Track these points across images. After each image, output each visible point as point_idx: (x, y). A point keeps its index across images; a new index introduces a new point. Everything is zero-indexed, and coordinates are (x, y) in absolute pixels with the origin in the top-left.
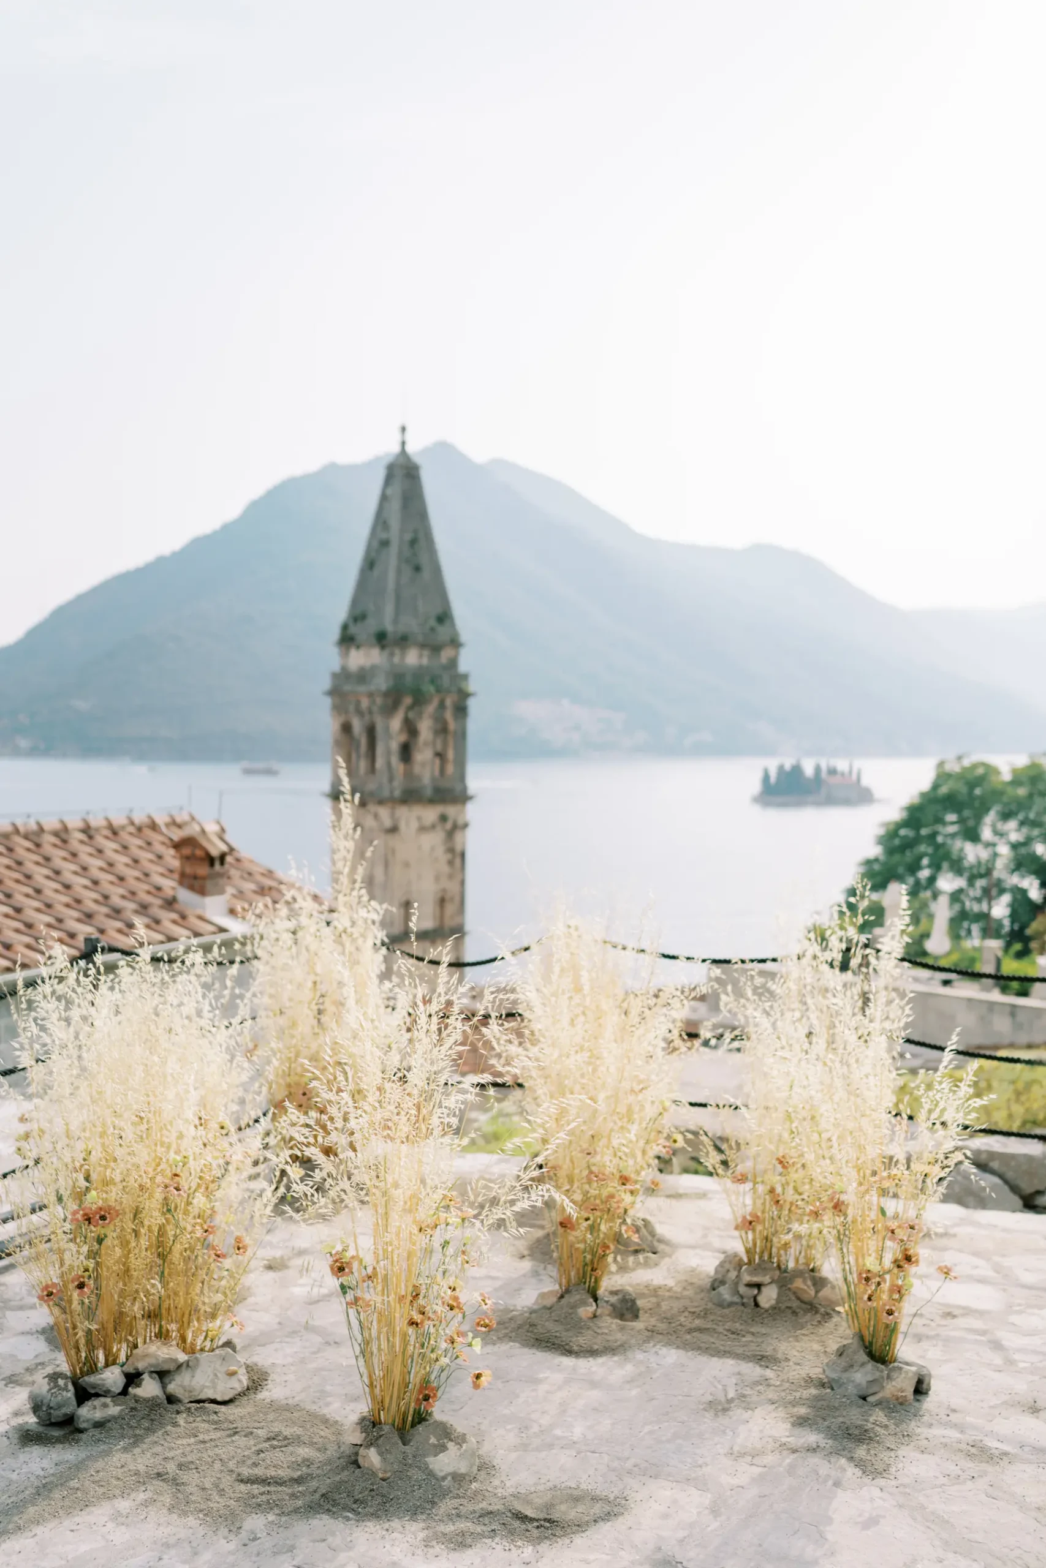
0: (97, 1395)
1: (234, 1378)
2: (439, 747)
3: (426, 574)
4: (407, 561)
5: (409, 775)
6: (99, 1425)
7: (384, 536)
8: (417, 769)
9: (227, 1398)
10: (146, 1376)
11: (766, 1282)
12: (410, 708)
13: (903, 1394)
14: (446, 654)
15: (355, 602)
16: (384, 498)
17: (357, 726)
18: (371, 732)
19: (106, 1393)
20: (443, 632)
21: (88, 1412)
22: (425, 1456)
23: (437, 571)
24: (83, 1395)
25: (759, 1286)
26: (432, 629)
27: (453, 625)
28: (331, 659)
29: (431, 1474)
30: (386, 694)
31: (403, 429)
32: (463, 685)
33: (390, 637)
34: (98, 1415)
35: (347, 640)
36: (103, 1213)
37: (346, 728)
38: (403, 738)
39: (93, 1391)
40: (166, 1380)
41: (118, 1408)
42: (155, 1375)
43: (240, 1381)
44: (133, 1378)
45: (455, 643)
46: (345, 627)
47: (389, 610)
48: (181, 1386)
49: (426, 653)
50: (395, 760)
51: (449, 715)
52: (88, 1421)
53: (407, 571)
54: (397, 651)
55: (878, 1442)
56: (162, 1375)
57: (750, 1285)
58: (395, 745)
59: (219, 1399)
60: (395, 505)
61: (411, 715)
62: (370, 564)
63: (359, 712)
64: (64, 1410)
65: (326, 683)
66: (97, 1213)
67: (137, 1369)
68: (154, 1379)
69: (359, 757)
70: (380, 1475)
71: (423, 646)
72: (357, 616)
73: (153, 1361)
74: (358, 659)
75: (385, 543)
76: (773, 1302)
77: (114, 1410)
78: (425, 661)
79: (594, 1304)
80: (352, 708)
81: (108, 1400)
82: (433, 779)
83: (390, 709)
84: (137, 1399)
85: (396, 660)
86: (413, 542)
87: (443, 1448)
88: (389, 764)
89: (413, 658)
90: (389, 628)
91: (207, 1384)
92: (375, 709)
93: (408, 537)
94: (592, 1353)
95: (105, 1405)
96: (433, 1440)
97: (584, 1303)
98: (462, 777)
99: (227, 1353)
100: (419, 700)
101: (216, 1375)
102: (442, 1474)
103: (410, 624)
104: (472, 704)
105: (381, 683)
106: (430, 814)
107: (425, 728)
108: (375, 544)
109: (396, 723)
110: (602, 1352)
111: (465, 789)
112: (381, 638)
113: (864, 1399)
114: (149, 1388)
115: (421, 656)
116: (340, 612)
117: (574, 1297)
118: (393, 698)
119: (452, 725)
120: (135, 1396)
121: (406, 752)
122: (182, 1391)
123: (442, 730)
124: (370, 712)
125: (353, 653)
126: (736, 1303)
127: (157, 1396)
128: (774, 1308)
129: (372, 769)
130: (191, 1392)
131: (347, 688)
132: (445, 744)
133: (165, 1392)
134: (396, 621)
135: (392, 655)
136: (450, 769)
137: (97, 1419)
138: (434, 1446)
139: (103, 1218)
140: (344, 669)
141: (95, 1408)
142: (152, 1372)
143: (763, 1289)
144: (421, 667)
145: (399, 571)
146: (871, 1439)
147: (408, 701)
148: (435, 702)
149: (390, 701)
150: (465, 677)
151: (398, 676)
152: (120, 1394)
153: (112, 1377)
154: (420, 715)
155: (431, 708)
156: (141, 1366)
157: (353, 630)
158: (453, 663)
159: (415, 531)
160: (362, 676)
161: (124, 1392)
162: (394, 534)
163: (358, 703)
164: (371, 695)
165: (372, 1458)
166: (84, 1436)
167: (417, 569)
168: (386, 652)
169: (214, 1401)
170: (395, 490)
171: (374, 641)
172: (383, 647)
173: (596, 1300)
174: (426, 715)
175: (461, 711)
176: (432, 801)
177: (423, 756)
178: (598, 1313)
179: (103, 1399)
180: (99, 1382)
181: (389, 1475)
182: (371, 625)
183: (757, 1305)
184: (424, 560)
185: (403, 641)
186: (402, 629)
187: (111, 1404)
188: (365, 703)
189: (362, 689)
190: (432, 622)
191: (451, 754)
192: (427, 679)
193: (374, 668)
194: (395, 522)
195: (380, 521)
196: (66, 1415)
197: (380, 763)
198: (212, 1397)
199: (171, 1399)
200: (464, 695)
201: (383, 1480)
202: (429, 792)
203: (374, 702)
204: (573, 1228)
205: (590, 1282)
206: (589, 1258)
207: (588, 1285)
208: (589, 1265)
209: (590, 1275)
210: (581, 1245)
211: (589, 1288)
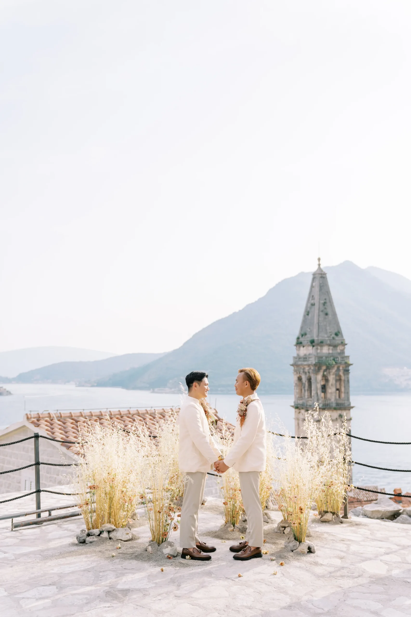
0: (92, 535)
1: (128, 535)
2: (338, 387)
3: (330, 316)
4: (322, 311)
5: (325, 397)
6: (91, 542)
7: (312, 301)
8: (329, 396)
9: (125, 540)
10: (105, 532)
11: (286, 526)
12: (325, 371)
13: (304, 551)
14: (339, 348)
15: (302, 328)
16: (312, 287)
17: (304, 378)
18: (309, 380)
19: (94, 535)
20: (338, 340)
21: (88, 539)
22: (163, 549)
23: (335, 315)
24: (89, 535)
25: (285, 527)
26: (333, 338)
27: (342, 336)
28: (293, 352)
29: (163, 553)
30: (315, 365)
31: (319, 259)
32: (347, 361)
33: (316, 342)
34: (91, 540)
35: (299, 344)
36: (94, 487)
37: (300, 379)
38: (323, 383)
39: (91, 534)
40: (110, 534)
41: (97, 539)
42: (107, 532)
43: (129, 536)
44: (101, 533)
45: (343, 344)
46: (298, 338)
47: (315, 331)
48: (113, 535)
49: (331, 348)
50: (319, 392)
51: (341, 373)
52: (88, 541)
53: (322, 314)
54: (319, 347)
55: (288, 559)
56: (109, 532)
57: (283, 527)
58: (319, 386)
59: (123, 540)
60: (317, 289)
61: (325, 373)
62: (307, 313)
63: (305, 373)
64: (83, 538)
65: (292, 362)
66: (93, 486)
67: (103, 530)
68: (107, 533)
69: (305, 390)
70: (151, 553)
71: (330, 345)
72: (303, 335)
73: (106, 528)
74: (303, 351)
75: (313, 305)
76: (288, 532)
77: (95, 539)
78: (331, 351)
79: (233, 527)
80: (302, 371)
81: (94, 537)
82: (336, 399)
83: (317, 371)
84: (102, 537)
85: (319, 351)
86: (324, 304)
87: (167, 547)
88: (317, 394)
89: (325, 350)
90: (316, 338)
91: (120, 535)
92: (311, 371)
93: (322, 302)
94: (228, 539)
95: (93, 538)
96: (165, 546)
97: (230, 527)
98: (348, 399)
99: (127, 529)
100: (329, 368)
101: (123, 534)
102: (166, 553)
103: (324, 337)
104: (350, 368)
105: (313, 361)
106: (336, 414)
107: (332, 378)
108: (309, 305)
109: (319, 377)
110: (231, 539)
111: (350, 404)
112: (312, 342)
113: (292, 551)
114: (105, 535)
115: (329, 349)
116: (297, 332)
117: (228, 525)
118: (318, 366)
119: (343, 378)
120: (101, 536)
121: (324, 388)
122: (113, 537)
123: (339, 380)
124: (309, 372)
125: (302, 348)
126: (279, 533)
127: (107, 537)
128: (288, 534)
129: (311, 396)
130: (116, 537)
131: (300, 363)
132: (340, 385)
133: (109, 537)
134: (318, 336)
135: (317, 349)
136: (343, 395)
137: (91, 541)
138: (165, 547)
139: (94, 488)
140: (298, 355)
141: (91, 538)
142: (106, 531)
143: (286, 528)
144: (329, 353)
145: (319, 315)
146: (286, 558)
147: (324, 368)
148: (336, 368)
149: (317, 368)
150: (348, 357)
151: (320, 358)
152: (98, 536)
153: (96, 531)
154: (329, 373)
155: (334, 371)
156: (104, 529)
157: (301, 339)
158: (343, 352)
159: (325, 299)
160: (305, 358)
161: (99, 535)
162: (316, 301)
163: (304, 369)
164: (309, 365)
165: (150, 549)
166: (87, 545)
167: (327, 314)
168: (315, 348)
169: (121, 540)
170: (316, 284)
171: (309, 343)
172: (313, 346)
173: (234, 526)
174: (331, 373)
175: (347, 371)
176: (335, 409)
177: (331, 390)
178: (234, 530)
179: (93, 536)
180: (92, 532)
181: (152, 552)
182: (308, 338)
183: (284, 533)
184: (329, 311)
185: (321, 343)
186: (320, 338)
187: (95, 538)
188: (307, 369)
189: (305, 363)
190: (333, 335)
191: (343, 389)
192: (332, 358)
193: (310, 354)
194: (317, 297)
195: (311, 296)
196: (83, 539)
197: (313, 393)
198: (121, 539)
199: (110, 538)
200: (348, 365)
201: (151, 554)
202: (334, 405)
203: (310, 369)
204: (227, 504)
205: (232, 521)
206: (231, 513)
207: (232, 522)
208: (232, 516)
209: (232, 519)
210: (229, 510)
211: (232, 523)
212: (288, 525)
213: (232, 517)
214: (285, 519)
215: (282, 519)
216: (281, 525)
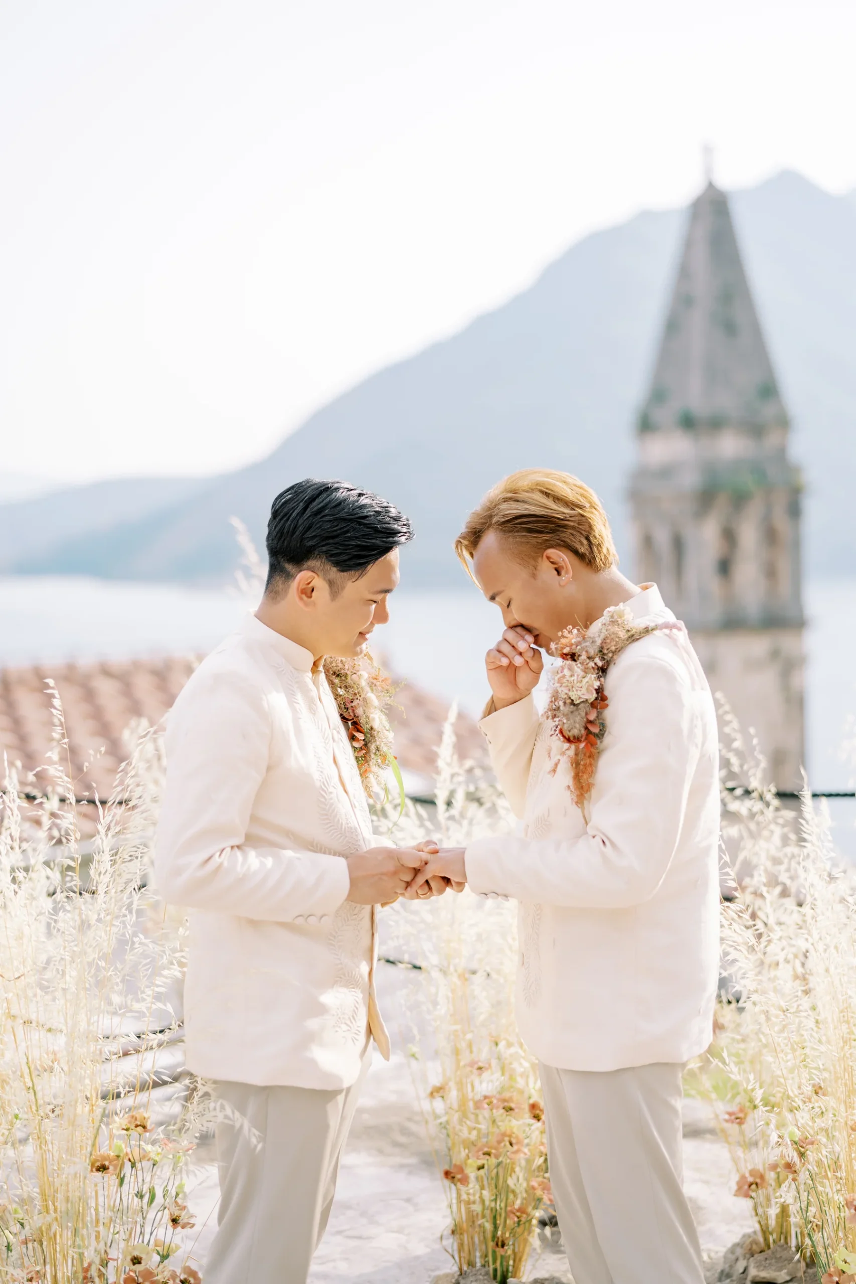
2: (768, 561)
3: (743, 337)
4: (718, 324)
5: (727, 598)
7: (687, 291)
8: (739, 588)
12: (729, 510)
14: (772, 440)
15: (657, 373)
16: (688, 244)
17: (661, 536)
18: (678, 544)
20: (768, 412)
23: (757, 332)
26: (754, 406)
27: (780, 400)
30: (695, 494)
32: (796, 479)
33: (699, 419)
35: (646, 426)
37: (648, 540)
38: (720, 550)
45: (783, 425)
46: (644, 409)
47: (696, 382)
49: (747, 438)
50: (709, 579)
51: (778, 517)
53: (717, 333)
54: (709, 438)
58: (710, 559)
61: (729, 519)
63: (663, 520)
71: (741, 429)
72: (659, 394)
74: (660, 451)
75: (690, 301)
78: (745, 450)
80: (652, 512)
82: (760, 599)
83: (702, 514)
85: (707, 449)
86: (726, 299)
88: (701, 583)
89: (728, 446)
90: (698, 408)
92: (682, 513)
93: (719, 293)
98: (798, 596)
100: (739, 500)
103: (725, 402)
105: (690, 480)
106: (758, 647)
107: (748, 536)
108: (679, 302)
109: (711, 530)
111: (801, 613)
112: (689, 420)
115: (739, 443)
118: (704, 499)
119: (783, 530)
121: (725, 567)
123: (771, 537)
124: (676, 517)
125: (653, 442)
131: (648, 489)
134: (706, 399)
135: (702, 442)
136: (783, 588)
140: (642, 464)
144: (739, 458)
145: (708, 337)
147: (723, 503)
148: (760, 504)
149: (701, 503)
150: (799, 467)
151: (712, 471)
154: (741, 520)
157: (654, 412)
158: (781, 451)
159: (728, 285)
160: (666, 472)
162: (700, 288)
163: (660, 506)
164: (674, 495)
167: (732, 329)
168: (695, 440)
171: (678, 425)
172: (691, 434)
174: (748, 520)
175: (794, 510)
176: (759, 628)
177: (747, 572)
182: (675, 406)
184: (740, 319)
185: (716, 424)
186: (714, 408)
188: (669, 506)
190: (753, 398)
191: (782, 570)
192: (750, 472)
193: (678, 462)
200: (797, 490)
202: (754, 615)
203: (680, 504)
204: (465, 1180)
205: (494, 1262)
206: (489, 1226)
207: (491, 1267)
208: (489, 1235)
209: (494, 1252)
210: (477, 1208)
211: (495, 1270)
212: (788, 1274)
213: (491, 1244)
214: (765, 1231)
215: (749, 1231)
216: (753, 1272)
